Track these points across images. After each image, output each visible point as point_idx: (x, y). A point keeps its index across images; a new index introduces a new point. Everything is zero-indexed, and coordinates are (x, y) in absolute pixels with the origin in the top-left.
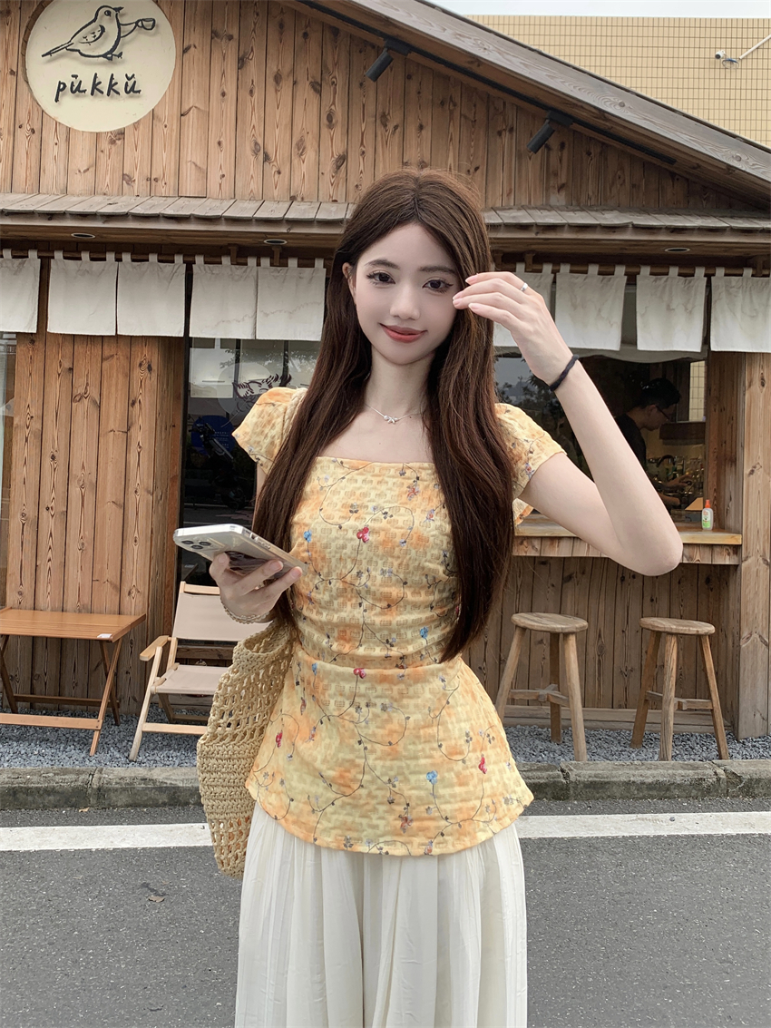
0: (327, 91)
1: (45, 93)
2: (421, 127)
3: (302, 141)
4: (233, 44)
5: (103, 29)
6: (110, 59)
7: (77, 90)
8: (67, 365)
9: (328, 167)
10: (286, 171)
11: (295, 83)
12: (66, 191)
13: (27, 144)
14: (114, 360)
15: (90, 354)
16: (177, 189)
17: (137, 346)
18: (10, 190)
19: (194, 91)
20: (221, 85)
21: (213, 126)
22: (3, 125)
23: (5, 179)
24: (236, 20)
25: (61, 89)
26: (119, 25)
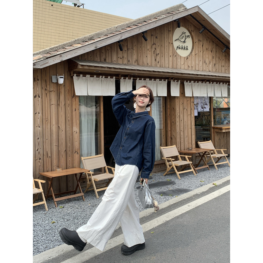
1: (175, 48)
3: (210, 61)
4: (201, 42)
5: (183, 36)
6: (184, 43)
7: (180, 48)
8: (182, 102)
9: (213, 65)
10: (208, 66)
11: (209, 50)
12: (180, 69)
13: (175, 59)
14: (188, 101)
15: (185, 100)
16: (195, 69)
17: (191, 98)
18: (173, 68)
19: (197, 50)
20: (200, 50)
21: (199, 57)
22: (171, 54)
23: (172, 65)
24: (201, 38)
25: (177, 48)
26: (186, 36)
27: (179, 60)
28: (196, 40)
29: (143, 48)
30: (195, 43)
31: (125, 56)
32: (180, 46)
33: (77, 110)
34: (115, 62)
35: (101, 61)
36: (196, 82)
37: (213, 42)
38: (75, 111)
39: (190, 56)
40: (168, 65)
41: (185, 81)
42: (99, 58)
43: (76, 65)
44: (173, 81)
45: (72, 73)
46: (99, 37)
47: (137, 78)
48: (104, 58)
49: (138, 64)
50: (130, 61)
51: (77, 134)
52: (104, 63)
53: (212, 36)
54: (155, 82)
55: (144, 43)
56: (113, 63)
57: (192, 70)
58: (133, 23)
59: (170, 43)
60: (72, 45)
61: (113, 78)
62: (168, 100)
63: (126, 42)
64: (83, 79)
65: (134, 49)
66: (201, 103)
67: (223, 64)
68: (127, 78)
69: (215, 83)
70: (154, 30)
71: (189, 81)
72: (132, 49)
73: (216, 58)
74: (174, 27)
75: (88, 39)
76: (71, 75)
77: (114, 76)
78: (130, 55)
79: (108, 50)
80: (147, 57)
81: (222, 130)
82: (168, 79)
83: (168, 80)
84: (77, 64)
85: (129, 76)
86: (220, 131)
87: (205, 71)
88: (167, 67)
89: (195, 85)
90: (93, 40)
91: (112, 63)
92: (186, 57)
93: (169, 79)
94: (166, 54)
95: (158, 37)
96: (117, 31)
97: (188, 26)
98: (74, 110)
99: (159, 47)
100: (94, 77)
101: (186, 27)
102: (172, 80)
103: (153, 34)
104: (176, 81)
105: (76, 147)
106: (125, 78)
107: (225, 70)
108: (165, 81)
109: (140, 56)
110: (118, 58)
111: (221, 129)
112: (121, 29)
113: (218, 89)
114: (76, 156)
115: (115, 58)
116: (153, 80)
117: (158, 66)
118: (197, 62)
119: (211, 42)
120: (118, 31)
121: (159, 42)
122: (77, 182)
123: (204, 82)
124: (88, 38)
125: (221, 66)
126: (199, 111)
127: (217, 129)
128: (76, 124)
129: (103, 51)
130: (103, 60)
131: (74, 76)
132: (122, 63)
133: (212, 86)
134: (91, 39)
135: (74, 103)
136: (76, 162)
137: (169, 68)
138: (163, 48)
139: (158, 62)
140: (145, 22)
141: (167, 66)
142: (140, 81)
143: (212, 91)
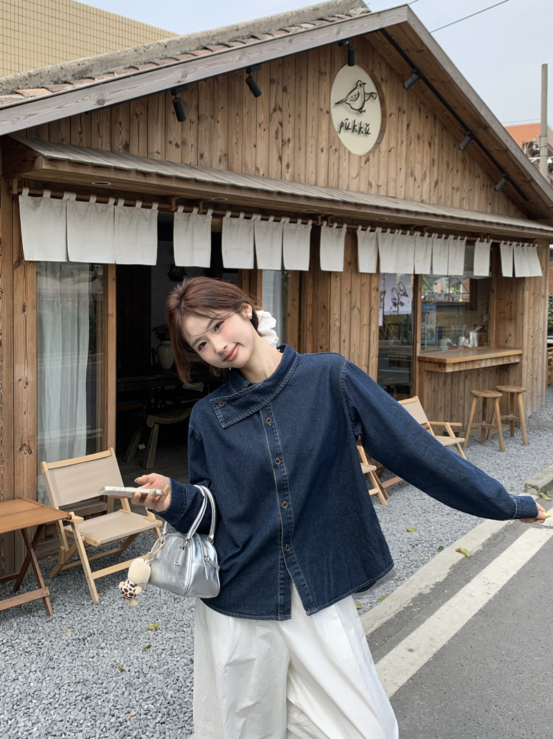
0: (432, 146)
1: (336, 125)
2: (457, 171)
3: (425, 171)
4: (405, 117)
5: (359, 94)
6: (361, 112)
7: (347, 128)
8: (349, 290)
9: (433, 185)
10: (420, 188)
11: (424, 141)
12: (348, 189)
13: (334, 158)
14: (365, 286)
15: (357, 283)
16: (387, 192)
17: (373, 278)
18: (327, 186)
19: (393, 139)
20: (402, 137)
21: (398, 160)
22: (324, 144)
23: (325, 178)
24: (406, 102)
25: (342, 126)
26: (365, 93)
27: (345, 164)
28: (392, 108)
29: (245, 119)
30: (390, 115)
31: (191, 140)
32: (348, 122)
33: (29, 309)
34: (159, 157)
35: (112, 150)
36: (389, 230)
37: (435, 118)
38: (24, 311)
39: (374, 153)
40: (314, 175)
41: (360, 228)
42: (106, 139)
43: (30, 158)
44: (327, 225)
45: (15, 186)
46: (109, 73)
47: (225, 211)
48: (124, 139)
49: (230, 169)
50: (206, 155)
51: (29, 387)
52: (125, 158)
53: (436, 100)
54: (277, 225)
55: (247, 104)
56: (154, 160)
57: (378, 195)
58: (216, 38)
59: (321, 110)
60: (18, 89)
61: (150, 207)
62: (310, 281)
63: (193, 94)
64: (51, 207)
65: (220, 120)
66: (392, 290)
67: (457, 183)
68: (195, 210)
69: (437, 235)
70: (280, 65)
71: (369, 228)
72: (212, 117)
73: (441, 164)
74: (336, 64)
75: (73, 76)
76: (11, 192)
77: (156, 201)
78: (206, 138)
79: (137, 115)
80: (255, 146)
81: (445, 367)
82: (313, 220)
83: (315, 222)
84: (35, 156)
85: (201, 204)
86: (438, 370)
87: (410, 200)
88: (313, 183)
89: (384, 240)
90: (90, 78)
91: (147, 158)
92: (364, 156)
93: (317, 220)
94: (311, 142)
95: (291, 89)
96: (168, 56)
97: (373, 63)
98: (19, 308)
99: (291, 119)
100: (88, 201)
101: (366, 68)
102: (325, 223)
103: (275, 77)
104: (335, 225)
105: (25, 430)
106: (188, 209)
107: (460, 201)
108: (306, 224)
109: (234, 141)
110: (169, 145)
111: (442, 364)
112: (179, 53)
113: (440, 254)
114: (25, 460)
115: (157, 144)
116: (272, 218)
117: (288, 179)
118: (392, 174)
119: (429, 118)
120: (170, 58)
121: (292, 104)
122: (28, 548)
123: (408, 232)
124: (73, 71)
125: (451, 188)
126: (387, 312)
127: (430, 365)
128: (26, 357)
129: (121, 119)
130: (119, 146)
131: (20, 193)
132: (179, 161)
133: (427, 243)
134: (82, 74)
135: (20, 288)
136: (25, 481)
137: (316, 184)
138: (304, 124)
139: (288, 166)
140: (253, 37)
141: (313, 179)
142: (235, 220)
143: (426, 258)
